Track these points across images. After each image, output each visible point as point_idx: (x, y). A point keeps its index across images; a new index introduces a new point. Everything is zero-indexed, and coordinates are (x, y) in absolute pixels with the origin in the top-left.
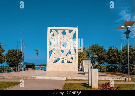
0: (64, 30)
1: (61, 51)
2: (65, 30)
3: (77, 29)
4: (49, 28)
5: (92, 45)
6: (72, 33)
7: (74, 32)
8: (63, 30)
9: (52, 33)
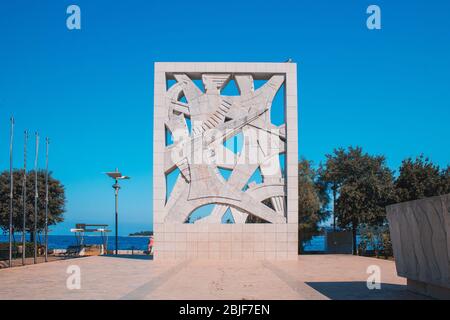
0: (232, 76)
1: (216, 170)
2: (237, 77)
3: (291, 69)
4: (161, 68)
5: (336, 153)
6: (270, 89)
7: (277, 81)
8: (227, 77)
9: (176, 89)
